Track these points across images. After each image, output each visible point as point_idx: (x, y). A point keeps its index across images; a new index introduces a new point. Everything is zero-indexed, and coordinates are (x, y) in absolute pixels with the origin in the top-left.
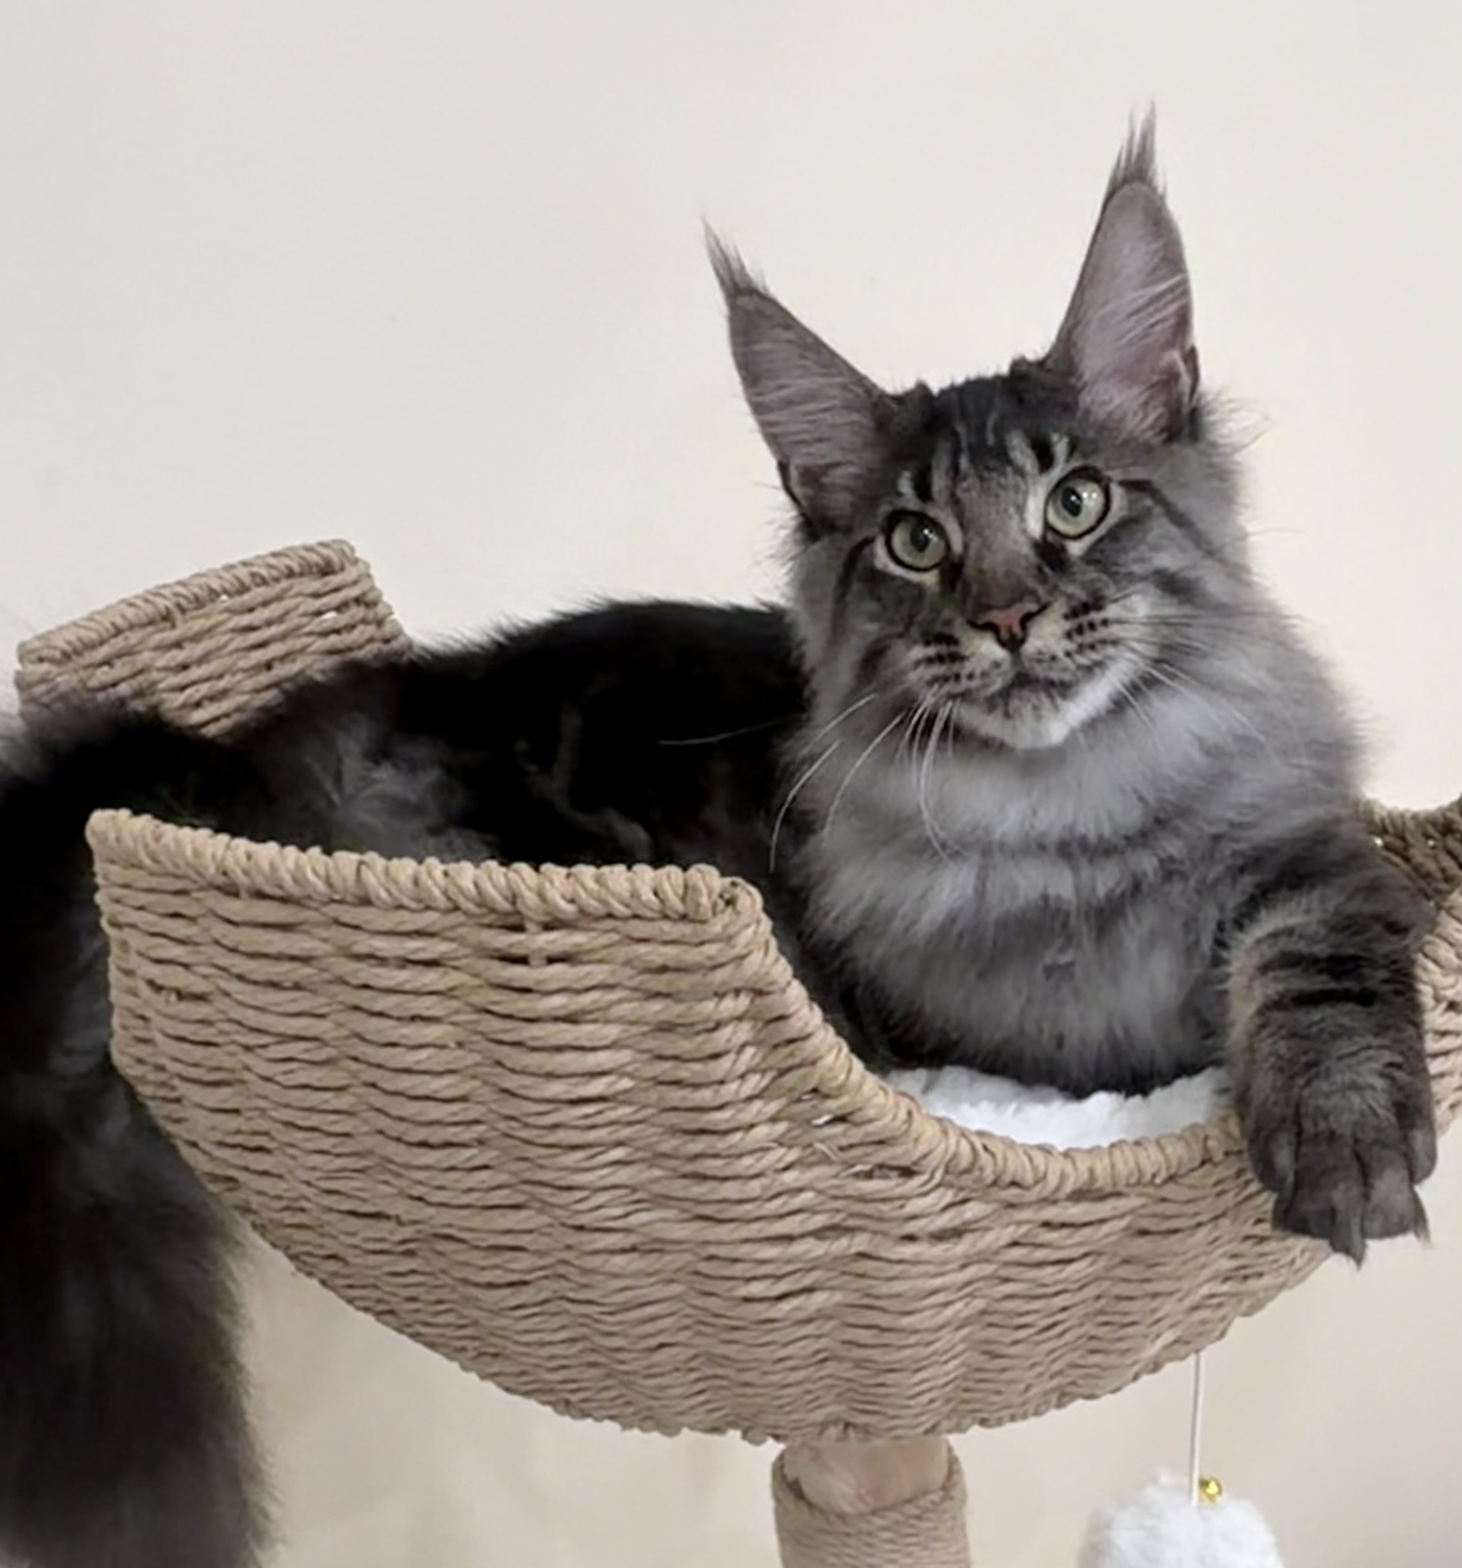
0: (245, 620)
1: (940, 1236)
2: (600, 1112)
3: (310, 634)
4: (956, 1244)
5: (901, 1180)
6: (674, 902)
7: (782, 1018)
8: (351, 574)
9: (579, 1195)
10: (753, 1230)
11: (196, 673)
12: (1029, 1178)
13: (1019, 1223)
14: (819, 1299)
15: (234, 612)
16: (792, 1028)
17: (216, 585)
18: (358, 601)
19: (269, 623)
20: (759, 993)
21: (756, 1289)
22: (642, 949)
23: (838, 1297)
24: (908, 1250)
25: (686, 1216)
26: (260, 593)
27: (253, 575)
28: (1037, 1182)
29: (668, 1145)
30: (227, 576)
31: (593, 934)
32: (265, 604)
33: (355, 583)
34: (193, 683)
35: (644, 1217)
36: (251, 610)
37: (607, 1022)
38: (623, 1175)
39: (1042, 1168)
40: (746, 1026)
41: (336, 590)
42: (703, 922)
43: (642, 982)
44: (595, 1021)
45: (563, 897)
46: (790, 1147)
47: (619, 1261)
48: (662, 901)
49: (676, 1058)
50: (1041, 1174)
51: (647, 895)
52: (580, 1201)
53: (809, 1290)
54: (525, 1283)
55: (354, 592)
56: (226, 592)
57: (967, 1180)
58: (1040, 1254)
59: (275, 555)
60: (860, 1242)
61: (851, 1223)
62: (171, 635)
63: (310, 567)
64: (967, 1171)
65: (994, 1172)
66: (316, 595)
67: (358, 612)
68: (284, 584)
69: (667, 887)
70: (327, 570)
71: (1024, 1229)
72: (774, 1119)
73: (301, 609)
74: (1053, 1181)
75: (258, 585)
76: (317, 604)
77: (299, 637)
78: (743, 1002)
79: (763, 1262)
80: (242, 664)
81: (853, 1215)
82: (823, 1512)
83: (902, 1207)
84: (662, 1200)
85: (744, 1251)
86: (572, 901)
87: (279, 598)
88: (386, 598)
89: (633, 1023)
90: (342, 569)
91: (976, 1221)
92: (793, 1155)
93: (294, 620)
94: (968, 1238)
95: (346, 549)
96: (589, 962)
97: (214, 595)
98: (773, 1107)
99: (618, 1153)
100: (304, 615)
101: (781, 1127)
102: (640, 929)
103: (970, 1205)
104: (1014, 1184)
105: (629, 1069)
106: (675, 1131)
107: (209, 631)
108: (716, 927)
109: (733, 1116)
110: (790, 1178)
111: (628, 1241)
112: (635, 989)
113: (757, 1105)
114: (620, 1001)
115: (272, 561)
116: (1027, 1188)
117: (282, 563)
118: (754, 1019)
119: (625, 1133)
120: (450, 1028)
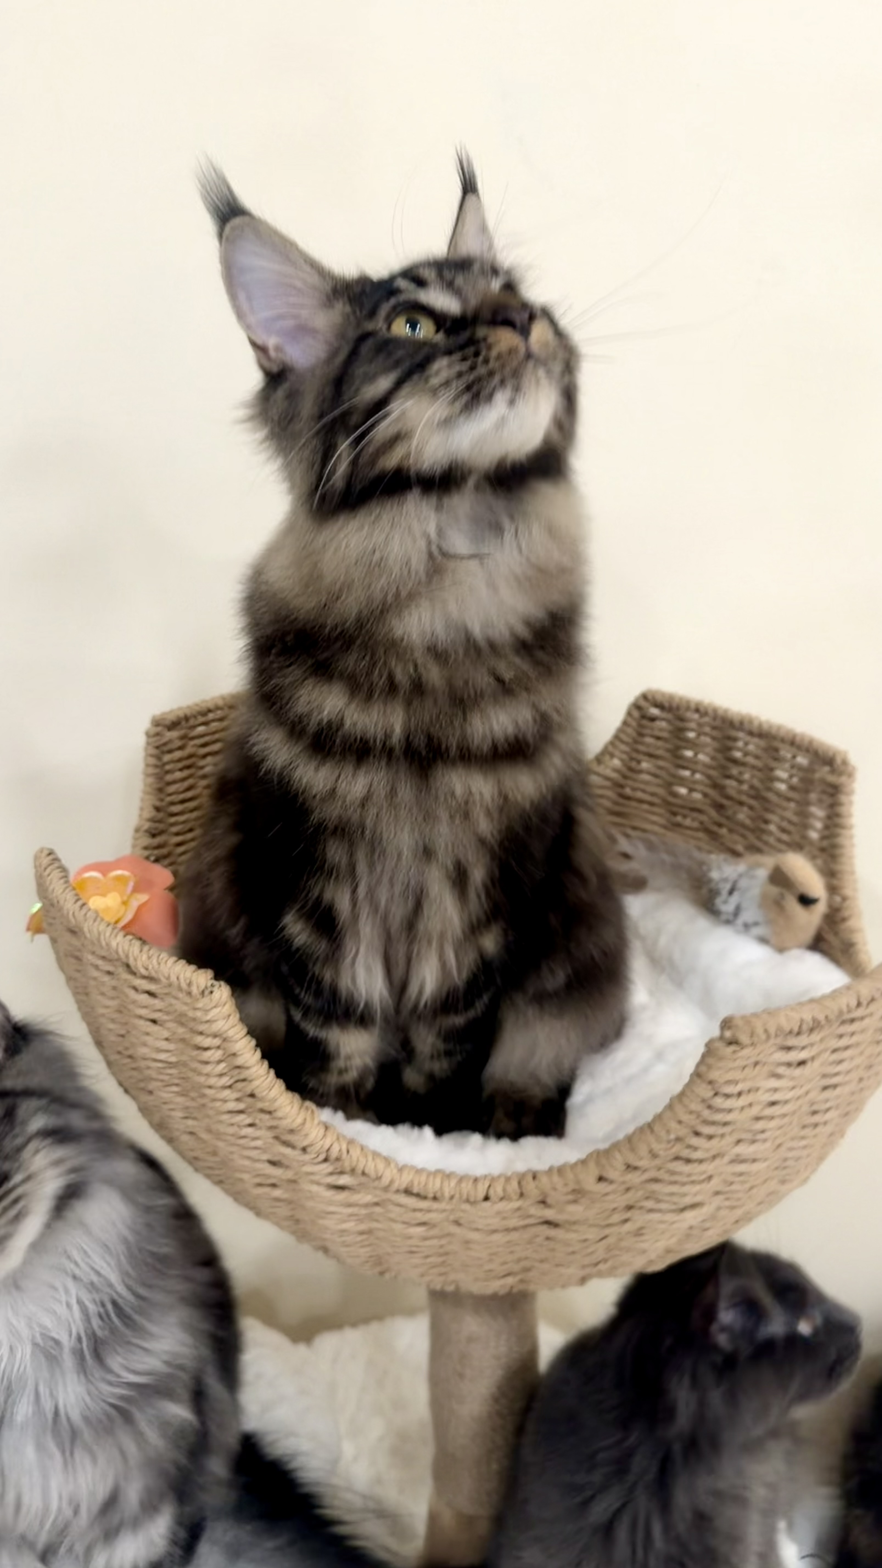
1: (331, 1187)
4: (340, 1193)
12: (373, 1174)
16: (239, 1061)
20: (226, 1040)
28: (377, 1177)
37: (166, 1028)
39: (382, 1169)
40: (220, 1053)
42: (196, 999)
44: (161, 1026)
46: (248, 1116)
49: (190, 1057)
50: (381, 1173)
69: (182, 977)
72: (236, 1101)
74: (387, 1180)
78: (217, 1042)
86: (147, 969)
89: (174, 1033)
91: (349, 1186)
94: (346, 1193)
96: (159, 999)
98: (236, 1095)
103: (344, 1177)
105: (174, 1053)
108: (200, 1004)
109: (215, 1093)
110: (249, 1131)
112: (175, 1019)
113: (228, 1092)
114: (171, 1022)
116: (373, 1179)
118: (223, 1051)
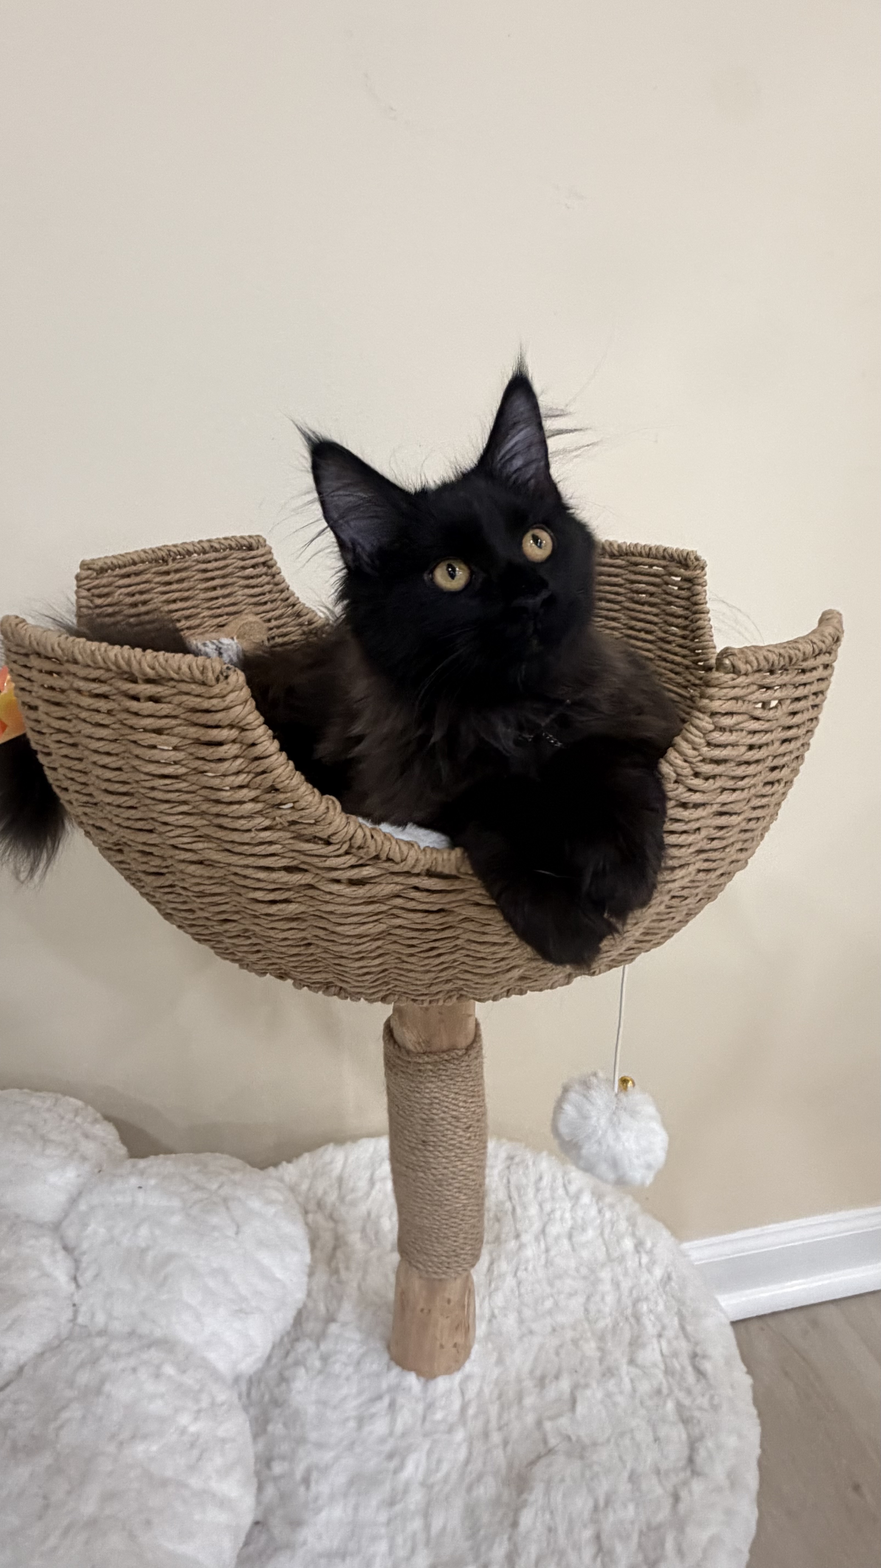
0: (204, 566)
1: (352, 882)
2: (172, 784)
3: (238, 577)
4: (360, 888)
5: (324, 846)
6: (197, 674)
7: (254, 745)
8: (261, 551)
9: (170, 828)
10: (250, 861)
11: (175, 587)
12: (398, 858)
13: (397, 883)
14: (292, 907)
15: (198, 562)
17: (191, 548)
18: (264, 564)
19: (217, 569)
20: (243, 729)
21: (259, 895)
22: (185, 698)
23: (303, 908)
24: (335, 888)
25: (220, 848)
26: (213, 555)
27: (212, 547)
28: (402, 861)
29: (204, 807)
30: (198, 545)
31: (166, 688)
32: (216, 560)
33: (262, 555)
34: (173, 591)
35: (200, 846)
36: (210, 562)
37: (174, 735)
38: (187, 820)
39: (406, 853)
40: (237, 746)
41: (253, 558)
42: (211, 686)
43: (188, 716)
44: (168, 734)
45: (149, 666)
46: (267, 818)
47: (192, 868)
48: (192, 673)
49: (203, 759)
50: (404, 857)
51: (185, 668)
52: (169, 831)
53: (287, 901)
54: (162, 874)
55: (262, 560)
56: (195, 552)
57: (362, 853)
58: (411, 905)
59: (226, 539)
60: (307, 879)
61: (302, 866)
62: (165, 568)
63: (242, 546)
64: (360, 848)
65: (376, 851)
66: (243, 559)
67: (262, 570)
68: (228, 552)
70: (250, 548)
71: (399, 887)
72: (254, 800)
73: (235, 565)
74: (410, 861)
75: (213, 551)
76: (242, 563)
77: (232, 578)
79: (259, 880)
80: (199, 586)
81: (303, 863)
82: (399, 1046)
83: (325, 861)
84: (207, 837)
85: (249, 872)
87: (224, 558)
88: (278, 565)
89: (184, 738)
90: (258, 548)
91: (372, 878)
92: (267, 823)
93: (229, 570)
94: (367, 887)
95: (261, 540)
96: (165, 703)
97: (189, 553)
98: (253, 794)
99: (184, 808)
100: (236, 568)
101: (260, 806)
102: (184, 687)
103: (367, 868)
104: (389, 859)
105: (184, 762)
106: (207, 800)
107: (185, 569)
108: (216, 690)
109: (231, 795)
110: (266, 835)
111: (195, 857)
112: (185, 720)
113: (245, 791)
114: (180, 725)
115: (223, 541)
116: (397, 863)
117: (226, 543)
118: (241, 742)
119: (184, 797)
120: (111, 731)
